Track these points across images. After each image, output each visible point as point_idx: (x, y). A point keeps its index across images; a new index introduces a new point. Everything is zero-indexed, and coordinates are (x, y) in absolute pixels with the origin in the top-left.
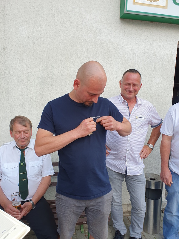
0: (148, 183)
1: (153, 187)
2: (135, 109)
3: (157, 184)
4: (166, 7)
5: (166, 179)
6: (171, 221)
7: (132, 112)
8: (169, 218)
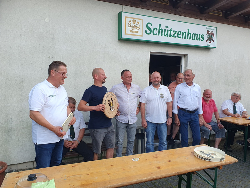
0: (137, 130)
1: (140, 132)
2: (130, 90)
3: (142, 130)
4: (142, 36)
5: (144, 124)
6: (149, 148)
7: (129, 91)
8: (148, 146)
